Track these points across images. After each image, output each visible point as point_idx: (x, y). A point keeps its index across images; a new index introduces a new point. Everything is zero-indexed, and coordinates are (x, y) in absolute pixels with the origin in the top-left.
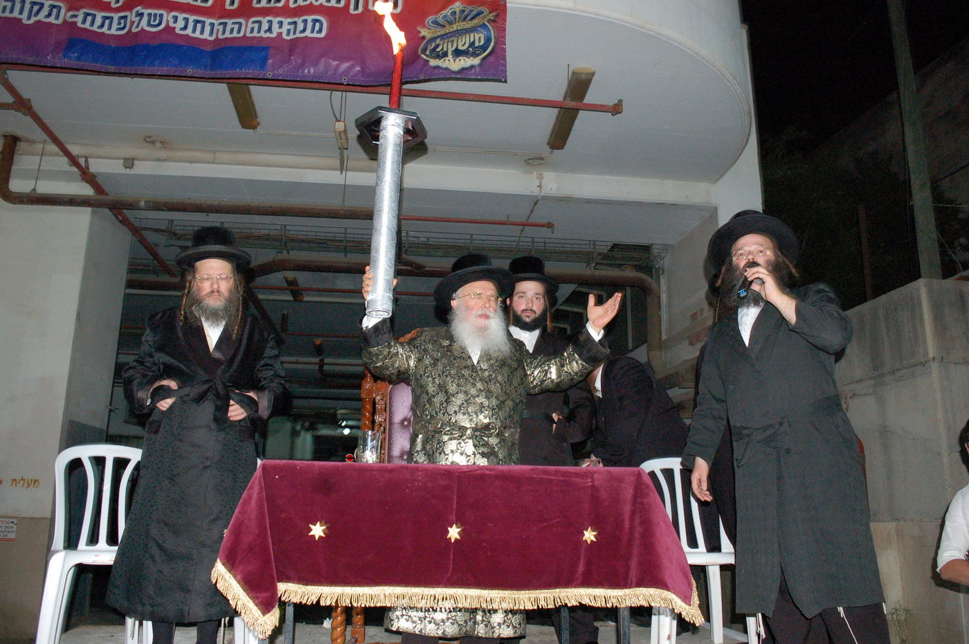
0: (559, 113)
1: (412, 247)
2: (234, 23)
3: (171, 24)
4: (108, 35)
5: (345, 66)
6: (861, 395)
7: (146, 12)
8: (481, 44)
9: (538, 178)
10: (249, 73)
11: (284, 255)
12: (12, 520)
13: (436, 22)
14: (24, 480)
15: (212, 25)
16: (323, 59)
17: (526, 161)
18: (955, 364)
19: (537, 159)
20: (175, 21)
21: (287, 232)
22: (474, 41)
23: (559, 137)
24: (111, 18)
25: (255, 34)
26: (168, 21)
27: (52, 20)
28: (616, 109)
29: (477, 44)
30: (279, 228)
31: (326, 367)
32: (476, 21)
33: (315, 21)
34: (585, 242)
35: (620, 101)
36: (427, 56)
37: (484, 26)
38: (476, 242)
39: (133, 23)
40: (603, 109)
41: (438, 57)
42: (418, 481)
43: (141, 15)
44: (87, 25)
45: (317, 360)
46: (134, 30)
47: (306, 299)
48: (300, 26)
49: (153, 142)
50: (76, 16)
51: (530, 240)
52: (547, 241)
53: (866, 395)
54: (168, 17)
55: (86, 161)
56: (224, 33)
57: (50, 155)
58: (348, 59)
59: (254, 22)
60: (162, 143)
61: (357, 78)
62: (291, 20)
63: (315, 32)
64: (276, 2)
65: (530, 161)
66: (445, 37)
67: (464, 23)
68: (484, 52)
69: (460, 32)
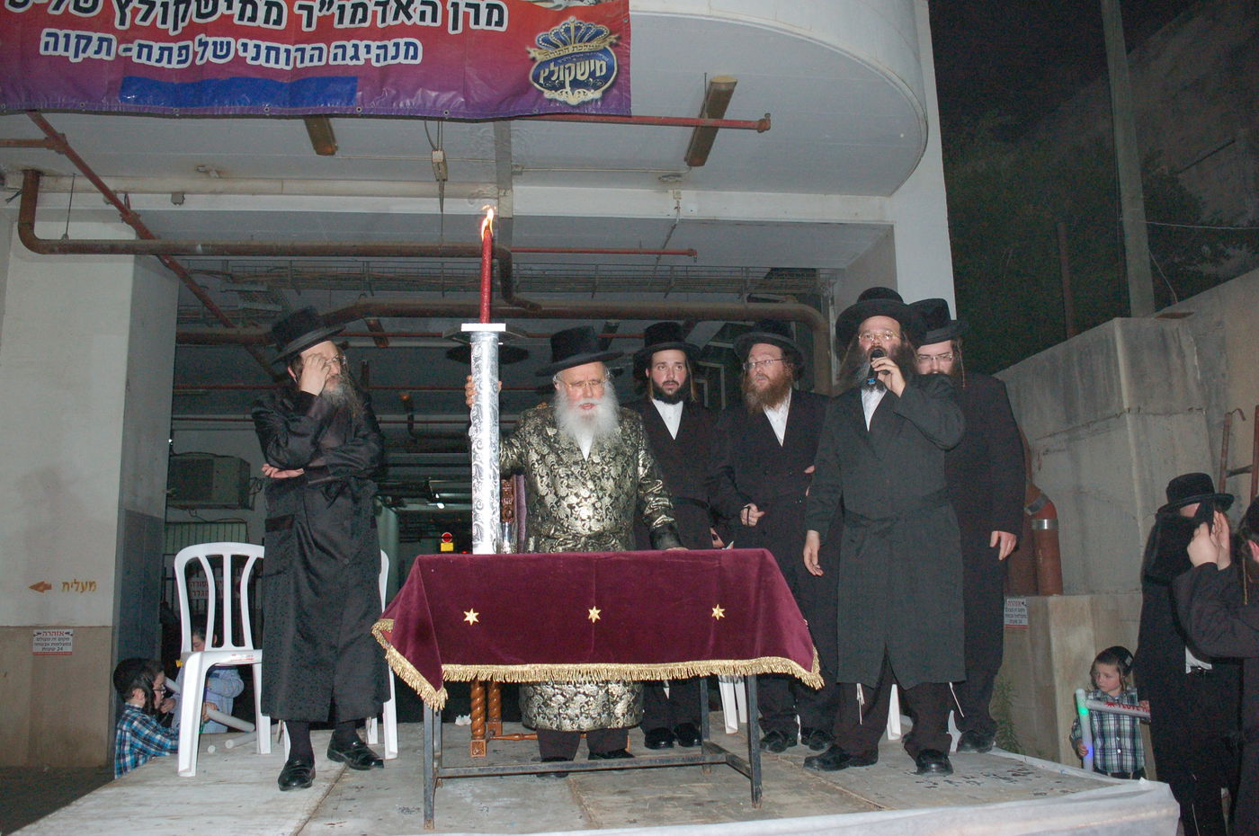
0: (694, 133)
1: (524, 283)
2: (313, 49)
3: (241, 53)
4: (169, 69)
5: (446, 97)
6: (1054, 451)
7: (211, 40)
8: (603, 74)
9: (674, 198)
10: (334, 109)
11: (369, 299)
12: (67, 631)
13: (546, 41)
14: (78, 583)
15: (288, 51)
16: (421, 89)
17: (659, 178)
18: (1154, 415)
19: (672, 176)
20: (245, 50)
21: (370, 270)
22: (595, 70)
23: (699, 153)
24: (170, 49)
25: (339, 62)
26: (237, 50)
27: (103, 56)
28: (763, 126)
29: (598, 74)
31: (417, 426)
32: (594, 44)
33: (408, 45)
34: (736, 270)
35: (768, 115)
36: (541, 85)
38: (602, 273)
39: (195, 54)
40: (746, 126)
41: (555, 88)
43: (205, 45)
44: (144, 60)
45: (404, 417)
46: (198, 62)
47: (392, 344)
48: (392, 51)
49: (207, 172)
50: (130, 50)
52: (690, 269)
53: (1059, 451)
54: (236, 45)
55: (126, 197)
56: (302, 61)
57: (82, 191)
58: (449, 89)
59: (336, 47)
60: (218, 172)
61: (461, 111)
62: (379, 43)
63: (410, 57)
64: (361, 21)
65: (665, 179)
66: (560, 61)
67: (580, 44)
68: (606, 83)
69: (577, 56)
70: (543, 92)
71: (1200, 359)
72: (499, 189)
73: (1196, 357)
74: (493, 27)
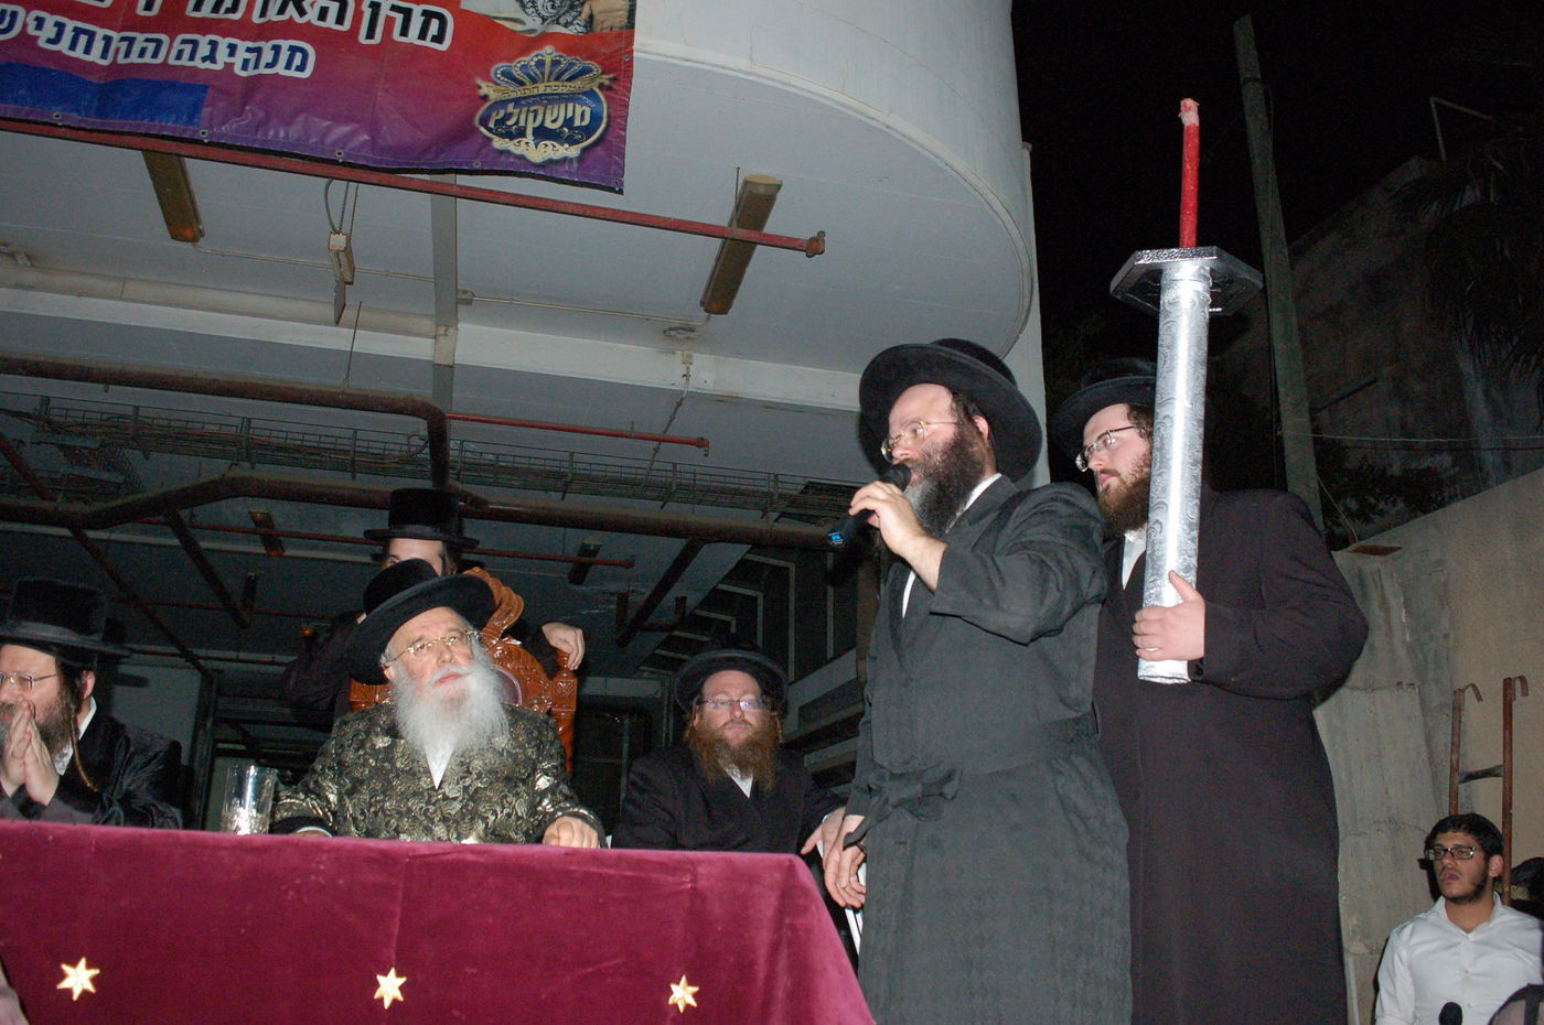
0: (723, 247)
1: (467, 470)
2: (147, 40)
3: (31, 31)
5: (342, 130)
8: (584, 124)
9: (684, 363)
10: (165, 128)
11: (244, 470)
13: (508, 75)
15: (108, 40)
16: (302, 116)
17: (665, 331)
19: (684, 329)
20: (39, 26)
21: (251, 431)
22: (573, 118)
23: (722, 292)
25: (185, 62)
26: (25, 25)
28: (814, 247)
29: (577, 123)
30: (238, 421)
32: (577, 84)
33: (293, 50)
34: (763, 476)
35: (822, 234)
36: (490, 130)
37: (591, 94)
38: (579, 465)
40: (791, 245)
41: (510, 136)
42: (318, 872)
47: (288, 552)
48: (268, 56)
49: (12, 255)
51: (670, 467)
52: (698, 470)
54: (26, 18)
56: (127, 55)
58: (349, 120)
59: (184, 42)
60: (29, 257)
61: (362, 154)
62: (251, 45)
63: (294, 67)
64: (228, 11)
65: (672, 333)
66: (523, 102)
67: (557, 83)
68: (588, 138)
69: (550, 97)
70: (490, 140)
71: (1409, 613)
72: (438, 325)
73: (1404, 611)
74: (428, 43)
